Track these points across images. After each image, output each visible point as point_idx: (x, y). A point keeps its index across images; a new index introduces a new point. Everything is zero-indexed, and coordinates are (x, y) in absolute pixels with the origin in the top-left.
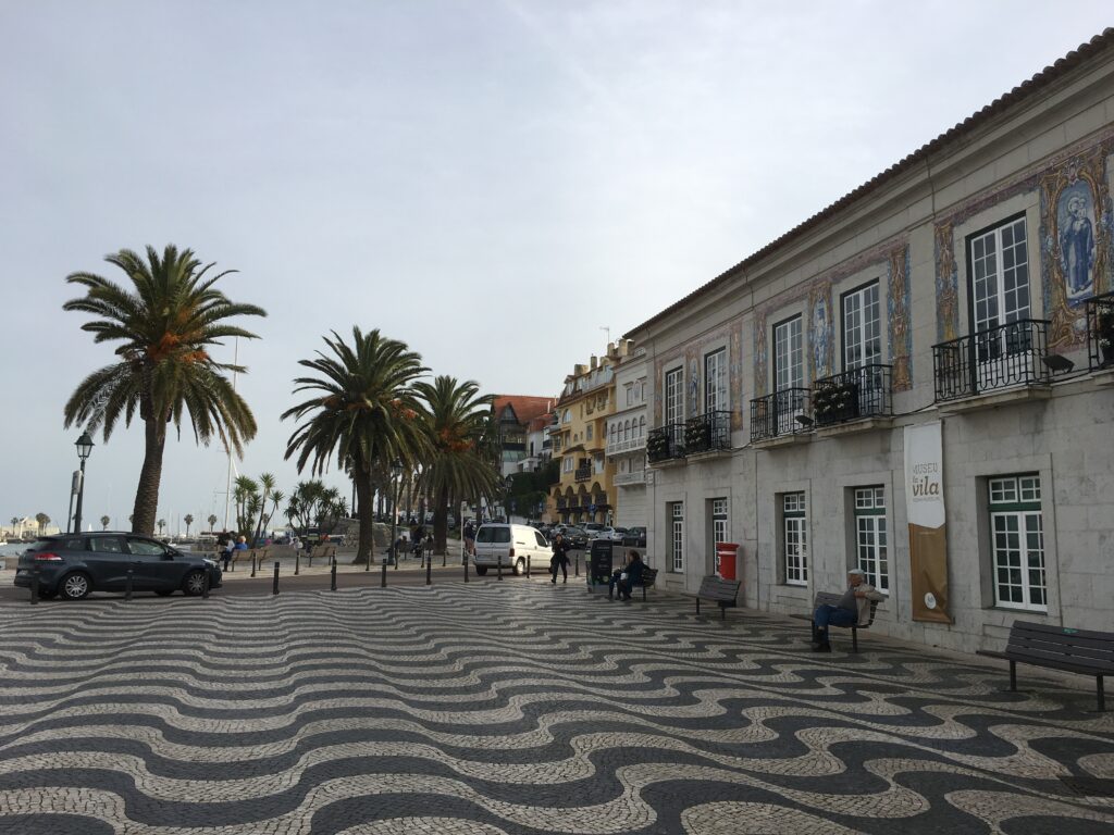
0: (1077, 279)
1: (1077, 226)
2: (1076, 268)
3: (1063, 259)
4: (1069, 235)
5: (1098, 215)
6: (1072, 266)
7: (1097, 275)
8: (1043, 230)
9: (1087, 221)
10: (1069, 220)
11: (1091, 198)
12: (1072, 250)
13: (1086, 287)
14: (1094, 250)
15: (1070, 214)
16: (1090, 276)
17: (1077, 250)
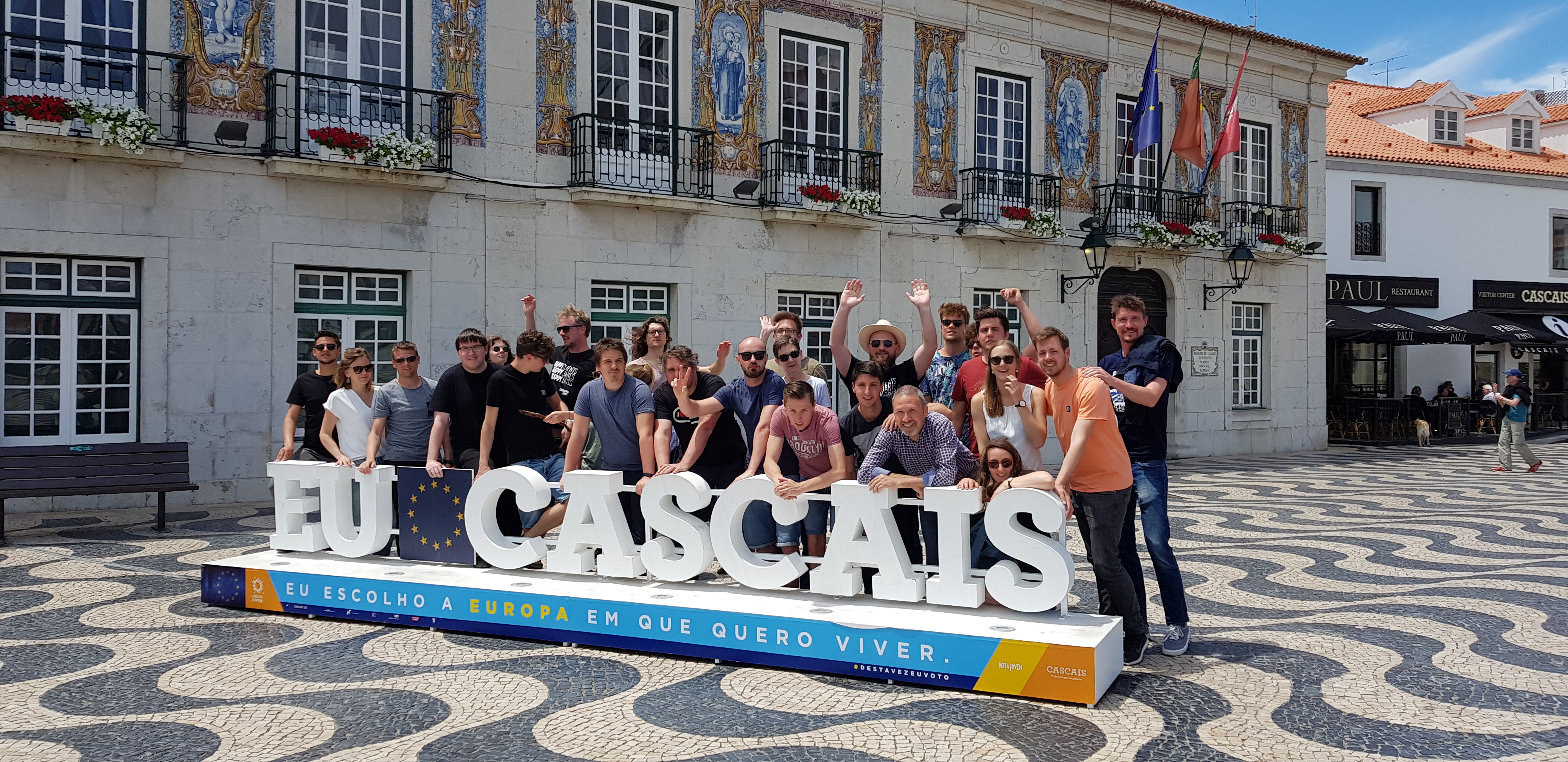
0: (727, 107)
1: (732, 57)
2: (728, 96)
3: (714, 80)
4: (723, 60)
5: (752, 58)
6: (724, 91)
7: (747, 113)
8: (697, 42)
9: (741, 56)
10: (723, 47)
11: (746, 38)
12: (724, 76)
13: (736, 119)
14: (745, 88)
15: (725, 41)
16: (740, 111)
17: (729, 80)
